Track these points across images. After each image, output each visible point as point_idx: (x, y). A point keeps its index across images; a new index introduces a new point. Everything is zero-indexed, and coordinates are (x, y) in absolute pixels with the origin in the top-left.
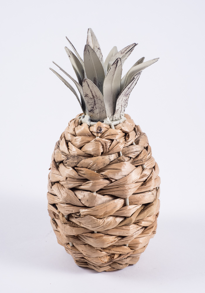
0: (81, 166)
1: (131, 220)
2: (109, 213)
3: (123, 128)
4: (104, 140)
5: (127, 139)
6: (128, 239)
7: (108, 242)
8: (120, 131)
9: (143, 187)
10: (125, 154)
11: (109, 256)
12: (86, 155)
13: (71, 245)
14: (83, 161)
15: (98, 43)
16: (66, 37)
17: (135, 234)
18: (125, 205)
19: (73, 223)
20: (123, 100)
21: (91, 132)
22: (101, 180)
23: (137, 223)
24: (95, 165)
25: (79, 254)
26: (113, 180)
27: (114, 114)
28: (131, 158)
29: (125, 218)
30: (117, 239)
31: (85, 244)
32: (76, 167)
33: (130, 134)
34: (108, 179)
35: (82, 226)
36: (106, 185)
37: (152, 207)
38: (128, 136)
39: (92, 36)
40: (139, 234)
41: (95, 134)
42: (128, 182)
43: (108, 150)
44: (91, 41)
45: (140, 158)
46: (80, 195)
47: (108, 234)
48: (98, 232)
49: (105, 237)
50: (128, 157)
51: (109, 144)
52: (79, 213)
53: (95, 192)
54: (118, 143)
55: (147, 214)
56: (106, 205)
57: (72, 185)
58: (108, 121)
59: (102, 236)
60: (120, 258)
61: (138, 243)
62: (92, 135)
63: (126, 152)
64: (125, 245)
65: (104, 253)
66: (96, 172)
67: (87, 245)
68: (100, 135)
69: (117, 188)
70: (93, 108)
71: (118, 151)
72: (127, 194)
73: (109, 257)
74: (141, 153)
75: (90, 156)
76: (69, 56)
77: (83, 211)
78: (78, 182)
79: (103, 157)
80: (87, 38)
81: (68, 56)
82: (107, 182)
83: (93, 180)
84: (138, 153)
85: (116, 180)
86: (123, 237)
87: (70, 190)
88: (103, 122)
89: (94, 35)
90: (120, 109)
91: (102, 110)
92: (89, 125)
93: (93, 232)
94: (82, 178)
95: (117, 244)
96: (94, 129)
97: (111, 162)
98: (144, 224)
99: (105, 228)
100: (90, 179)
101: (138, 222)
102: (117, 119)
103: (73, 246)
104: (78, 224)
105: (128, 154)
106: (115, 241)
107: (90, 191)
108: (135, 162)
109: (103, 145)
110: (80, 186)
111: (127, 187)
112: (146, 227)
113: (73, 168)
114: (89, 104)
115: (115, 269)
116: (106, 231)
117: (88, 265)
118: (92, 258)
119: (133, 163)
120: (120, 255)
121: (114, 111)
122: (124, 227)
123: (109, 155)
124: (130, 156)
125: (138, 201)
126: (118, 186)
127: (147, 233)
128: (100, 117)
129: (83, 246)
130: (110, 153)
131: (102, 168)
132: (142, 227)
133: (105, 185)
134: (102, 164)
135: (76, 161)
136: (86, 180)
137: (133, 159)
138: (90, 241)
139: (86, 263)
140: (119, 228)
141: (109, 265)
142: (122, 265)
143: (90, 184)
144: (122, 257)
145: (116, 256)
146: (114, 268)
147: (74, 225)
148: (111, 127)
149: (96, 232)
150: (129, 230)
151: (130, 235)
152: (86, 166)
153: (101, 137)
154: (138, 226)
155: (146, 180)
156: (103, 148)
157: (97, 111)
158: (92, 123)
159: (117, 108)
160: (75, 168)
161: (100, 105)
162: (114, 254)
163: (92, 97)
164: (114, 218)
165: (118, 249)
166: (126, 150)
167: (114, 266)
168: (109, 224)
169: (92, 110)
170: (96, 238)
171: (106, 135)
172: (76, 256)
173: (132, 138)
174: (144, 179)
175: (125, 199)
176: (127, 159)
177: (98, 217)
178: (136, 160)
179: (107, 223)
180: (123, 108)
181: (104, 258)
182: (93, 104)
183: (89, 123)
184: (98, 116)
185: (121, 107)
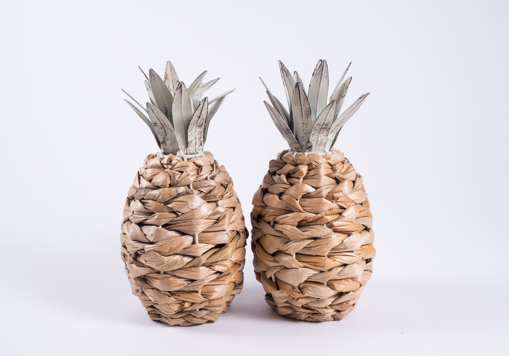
0: (147, 198)
1: (200, 261)
2: (175, 250)
3: (196, 161)
4: (174, 171)
5: (199, 172)
6: (198, 284)
7: (175, 284)
8: (192, 164)
9: (215, 225)
10: (195, 188)
11: (179, 303)
12: (154, 187)
13: (140, 291)
14: (149, 192)
15: (177, 76)
16: (139, 67)
17: (206, 278)
18: (194, 243)
19: (140, 262)
20: (197, 132)
21: (162, 164)
22: (167, 213)
23: (209, 266)
24: (160, 197)
25: (149, 302)
26: (179, 214)
27: (187, 147)
28: (202, 192)
29: (194, 257)
30: (186, 283)
31: (153, 289)
32: (143, 199)
33: (203, 167)
34: (174, 212)
35: (147, 264)
36: (173, 218)
37: (227, 249)
38: (201, 169)
39: (171, 68)
40: (211, 280)
41: (166, 166)
42: (196, 217)
43: (176, 182)
44: (170, 73)
45: (212, 193)
46: (146, 229)
47: (175, 276)
48: (165, 273)
49: (172, 279)
50: (199, 191)
51: (177, 177)
52: (143, 250)
53: (161, 227)
54: (188, 175)
55: (220, 257)
56: (171, 240)
57: (138, 220)
58: (181, 153)
59: (168, 277)
60: (192, 307)
61: (213, 292)
62: (162, 167)
63: (197, 186)
64: (197, 292)
65: (172, 299)
66: (162, 204)
67: (155, 290)
68: (170, 166)
69: (185, 222)
70: (165, 139)
71: (188, 184)
72: (194, 230)
73: (179, 305)
74: (214, 188)
75: (158, 187)
76: (148, 89)
77: (148, 247)
78: (144, 216)
79: (170, 188)
80: (166, 70)
81: (146, 89)
82: (174, 215)
83: (159, 213)
84: (212, 188)
85: (183, 214)
86: (192, 281)
87: (137, 226)
88: (176, 155)
89: (173, 67)
90: (194, 142)
91: (173, 141)
92: (162, 157)
93: (159, 273)
94: (148, 211)
95: (186, 289)
96: (165, 161)
97: (179, 194)
98: (218, 268)
99: (171, 267)
100: (155, 212)
101: (211, 266)
102: (192, 152)
103: (143, 292)
104: (144, 262)
105: (200, 187)
106: (184, 284)
107: (156, 225)
108: (207, 197)
109: (170, 177)
110: (146, 220)
111: (194, 222)
112: (221, 273)
113: (140, 201)
114: (160, 134)
115: (190, 324)
116: (173, 272)
117: (160, 317)
118: (160, 306)
119: (204, 198)
120: (193, 304)
121: (187, 144)
122: (192, 269)
123: (177, 187)
124: (202, 190)
125: (209, 240)
126: (185, 220)
127: (222, 281)
128: (173, 149)
129: (151, 290)
130: (178, 185)
131: (169, 200)
132: (214, 272)
133: (171, 219)
134: (168, 195)
135: (143, 193)
136: (151, 213)
137: (204, 194)
138: (157, 284)
139: (159, 315)
140: (187, 269)
141: (182, 317)
142: (196, 318)
143: (156, 217)
144: (194, 306)
145: (186, 305)
146: (189, 322)
147: (141, 265)
148: (183, 160)
149: (162, 272)
150: (198, 272)
151: (200, 278)
152: (152, 198)
153: (171, 169)
154: (210, 270)
155: (220, 217)
156: (170, 179)
157: (168, 142)
158: (165, 156)
159: (189, 140)
160: (142, 201)
161: (171, 136)
162: (184, 302)
163: (161, 126)
164: (182, 257)
165: (188, 296)
166: (198, 184)
167: (188, 319)
168: (175, 263)
169: (164, 141)
170: (162, 279)
171: (176, 167)
172: (146, 304)
173: (205, 173)
174: (218, 216)
175: (194, 236)
176: (196, 192)
177: (163, 254)
178: (209, 195)
179: (173, 261)
180: (197, 141)
181: (173, 305)
182: (163, 134)
183: (161, 156)
184: (170, 148)
185: (194, 139)
